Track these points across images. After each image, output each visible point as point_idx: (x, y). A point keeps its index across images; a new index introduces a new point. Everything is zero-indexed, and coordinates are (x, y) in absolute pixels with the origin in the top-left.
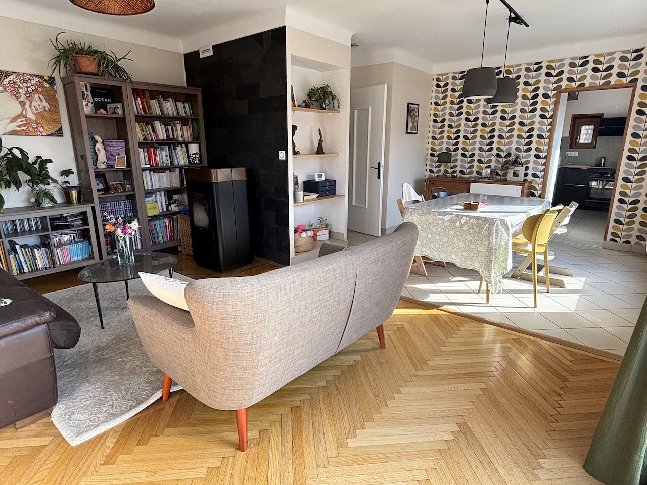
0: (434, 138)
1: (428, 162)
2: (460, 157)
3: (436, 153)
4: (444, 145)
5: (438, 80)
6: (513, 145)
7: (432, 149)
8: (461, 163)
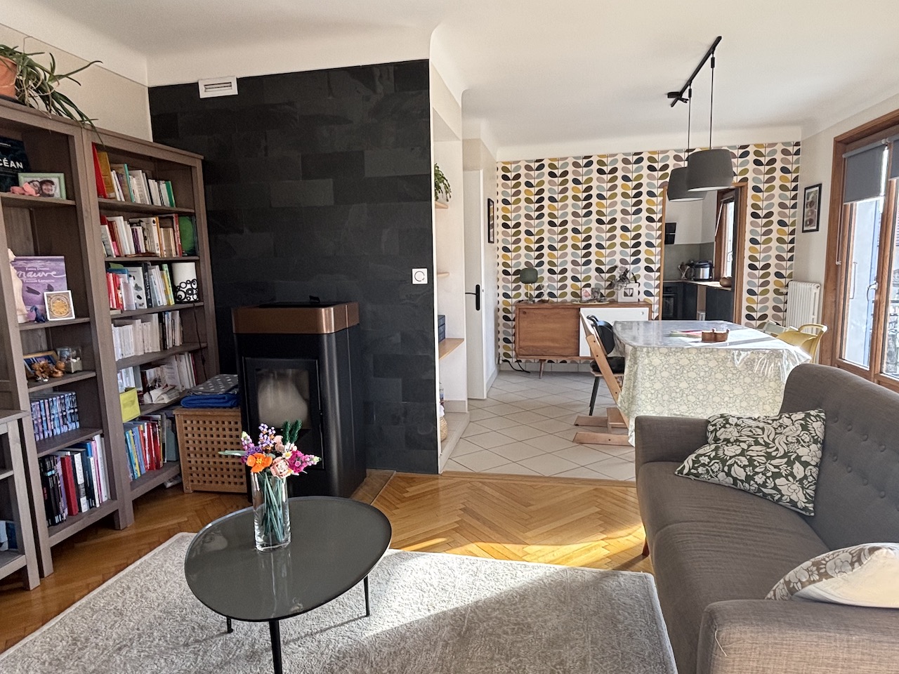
0: (505, 249)
1: (501, 283)
2: (546, 275)
3: (511, 270)
4: (522, 259)
5: (505, 169)
6: (616, 255)
7: (505, 264)
8: (548, 283)
